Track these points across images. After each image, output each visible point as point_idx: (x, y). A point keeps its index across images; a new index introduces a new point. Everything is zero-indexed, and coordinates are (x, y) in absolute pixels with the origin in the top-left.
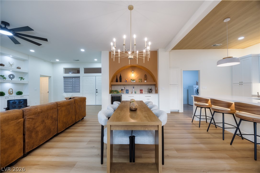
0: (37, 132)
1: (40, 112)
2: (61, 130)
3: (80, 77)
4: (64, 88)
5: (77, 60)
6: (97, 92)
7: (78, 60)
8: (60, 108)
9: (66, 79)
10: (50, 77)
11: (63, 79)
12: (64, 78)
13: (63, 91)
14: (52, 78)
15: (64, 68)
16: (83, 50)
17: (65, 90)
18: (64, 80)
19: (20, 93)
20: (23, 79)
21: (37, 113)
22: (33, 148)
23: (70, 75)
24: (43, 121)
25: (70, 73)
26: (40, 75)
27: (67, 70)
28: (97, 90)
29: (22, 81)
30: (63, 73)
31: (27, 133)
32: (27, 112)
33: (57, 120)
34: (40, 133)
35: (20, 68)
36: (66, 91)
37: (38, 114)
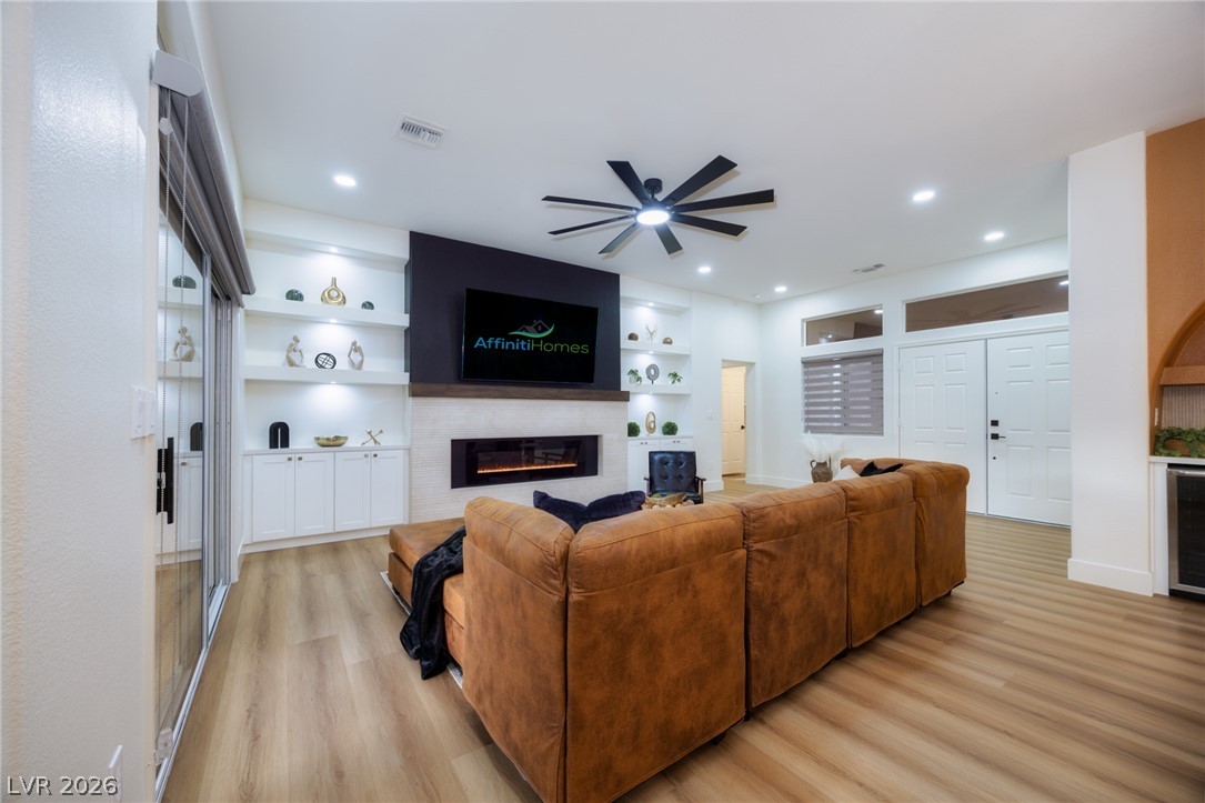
0: (783, 623)
1: (791, 526)
2: (862, 638)
3: (882, 355)
4: (807, 412)
5: (871, 264)
6: (995, 437)
7: (878, 266)
8: (857, 517)
9: (811, 369)
10: (750, 365)
11: (799, 366)
12: (807, 363)
13: (802, 425)
14: (758, 368)
15: (803, 320)
16: (923, 196)
17: (807, 420)
18: (806, 373)
19: (670, 429)
20: (679, 380)
21: (785, 533)
22: (770, 692)
23: (826, 348)
24: (802, 574)
25: (823, 340)
26: (723, 361)
27: (817, 329)
28: (995, 423)
29: (678, 388)
30: (802, 345)
31: (755, 618)
32: (754, 521)
33: (847, 581)
34: (792, 630)
35: (670, 343)
36: (815, 427)
37: (787, 536)
